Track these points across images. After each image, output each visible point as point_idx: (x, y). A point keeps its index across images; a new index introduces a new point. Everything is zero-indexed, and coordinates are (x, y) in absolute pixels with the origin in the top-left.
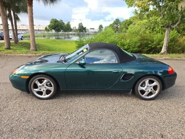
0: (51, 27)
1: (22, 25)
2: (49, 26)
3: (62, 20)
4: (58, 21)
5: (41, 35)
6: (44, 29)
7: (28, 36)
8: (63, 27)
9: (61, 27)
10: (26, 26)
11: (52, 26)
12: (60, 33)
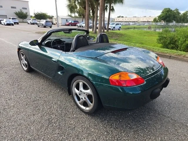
0: (161, 18)
1: (134, 17)
2: (159, 17)
3: (178, 9)
4: (172, 10)
5: (147, 27)
6: (152, 20)
7: (133, 27)
8: (176, 17)
9: (174, 17)
10: (137, 18)
11: (163, 17)
12: (171, 24)
